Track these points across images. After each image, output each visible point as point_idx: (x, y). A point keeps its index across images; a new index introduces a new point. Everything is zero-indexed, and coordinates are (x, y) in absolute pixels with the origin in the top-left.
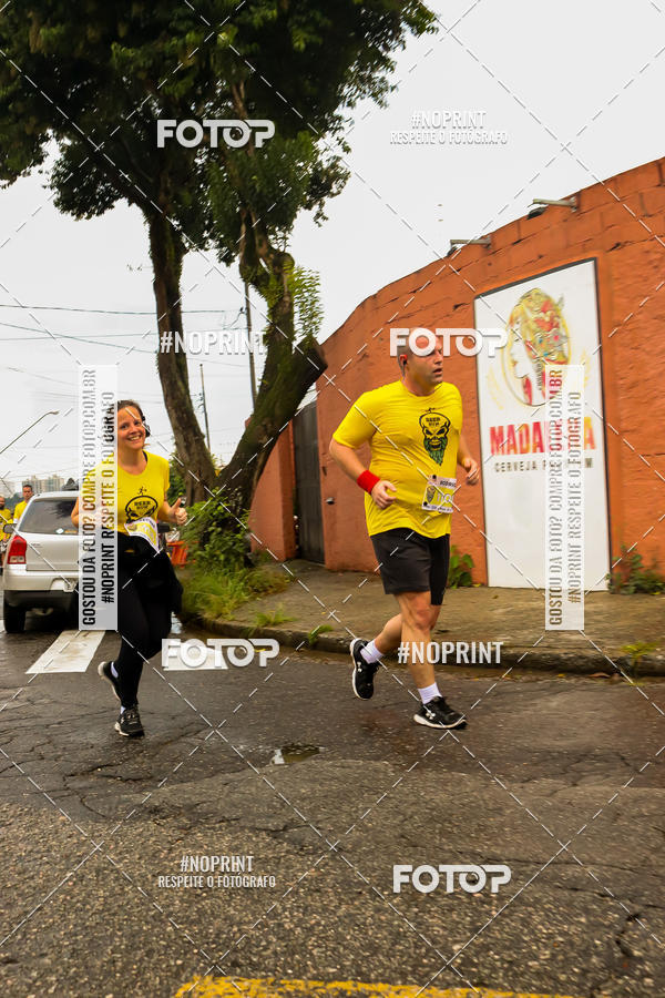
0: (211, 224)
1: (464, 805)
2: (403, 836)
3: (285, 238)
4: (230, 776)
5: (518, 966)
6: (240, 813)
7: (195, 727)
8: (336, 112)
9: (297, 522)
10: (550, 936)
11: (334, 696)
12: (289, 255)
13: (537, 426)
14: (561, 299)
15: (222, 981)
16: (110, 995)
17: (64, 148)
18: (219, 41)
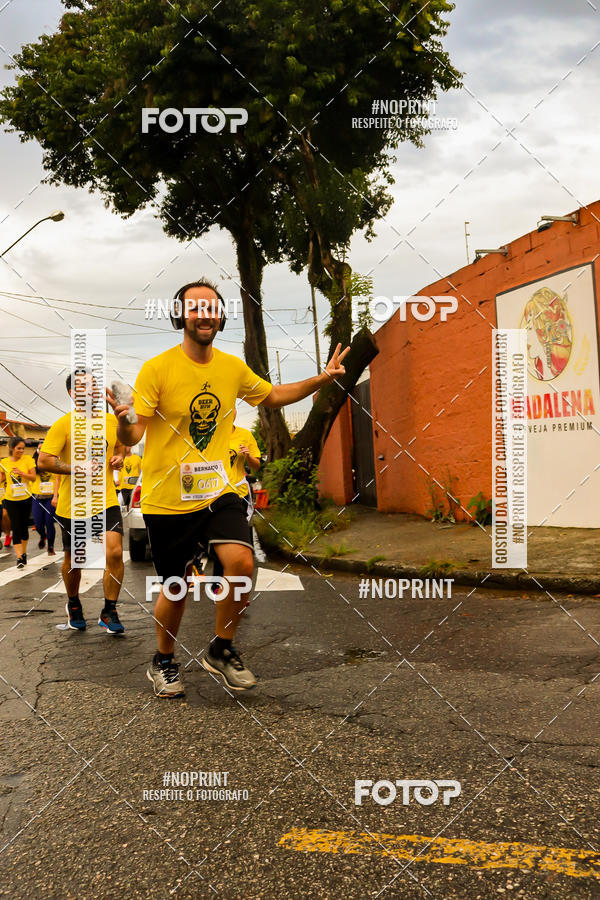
1: (499, 699)
2: (451, 722)
3: (344, 252)
4: (312, 674)
5: (550, 826)
6: (321, 702)
7: (281, 635)
8: (382, 152)
9: (355, 474)
10: (574, 803)
11: (390, 612)
12: (347, 264)
13: (547, 396)
14: (566, 296)
15: (315, 832)
16: (228, 842)
17: (170, 186)
18: (291, 100)
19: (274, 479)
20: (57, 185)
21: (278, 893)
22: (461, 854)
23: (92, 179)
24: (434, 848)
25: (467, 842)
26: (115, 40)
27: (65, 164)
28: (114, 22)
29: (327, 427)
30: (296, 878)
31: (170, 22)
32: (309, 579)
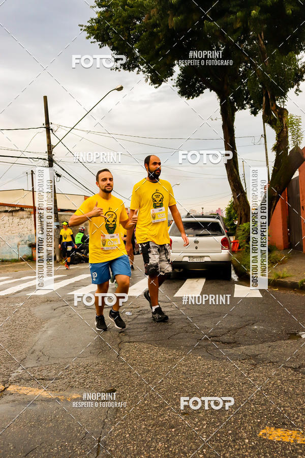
0: (247, 97)
3: (284, 102)
4: (271, 344)
6: (278, 359)
7: (252, 322)
9: (289, 232)
12: (285, 109)
15: (279, 430)
16: (230, 432)
17: (181, 68)
18: (252, 14)
19: (243, 234)
20: (119, 71)
23: (138, 66)
29: (274, 204)
30: (270, 454)
32: (265, 291)
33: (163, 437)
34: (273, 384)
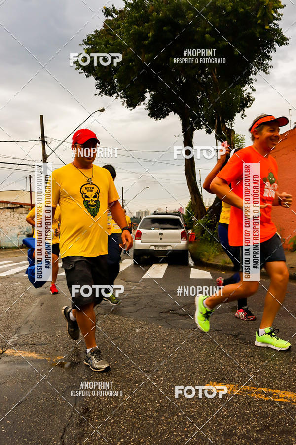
0: (203, 119)
3: (232, 124)
4: (217, 316)
6: (222, 328)
8: (250, 77)
12: (233, 130)
15: (220, 384)
17: (152, 95)
19: (199, 228)
20: (102, 96)
21: (204, 408)
22: (287, 397)
23: (117, 93)
24: (274, 394)
25: (290, 392)
26: (128, 30)
27: (105, 87)
28: (127, 22)
31: (152, 21)
32: (214, 274)
33: (129, 390)
34: (217, 348)
